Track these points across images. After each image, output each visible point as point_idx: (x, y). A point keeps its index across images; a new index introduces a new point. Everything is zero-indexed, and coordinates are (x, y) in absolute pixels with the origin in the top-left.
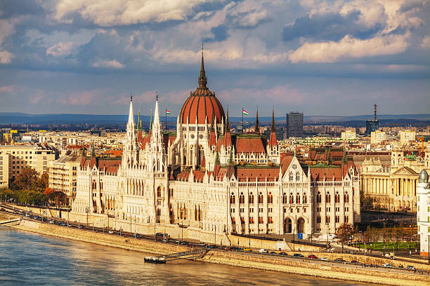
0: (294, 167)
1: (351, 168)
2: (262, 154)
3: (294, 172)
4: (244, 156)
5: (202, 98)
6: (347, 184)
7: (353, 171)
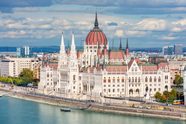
0: (134, 65)
1: (166, 66)
2: (122, 59)
3: (134, 67)
4: (113, 60)
5: (96, 32)
6: (160, 73)
7: (167, 67)
